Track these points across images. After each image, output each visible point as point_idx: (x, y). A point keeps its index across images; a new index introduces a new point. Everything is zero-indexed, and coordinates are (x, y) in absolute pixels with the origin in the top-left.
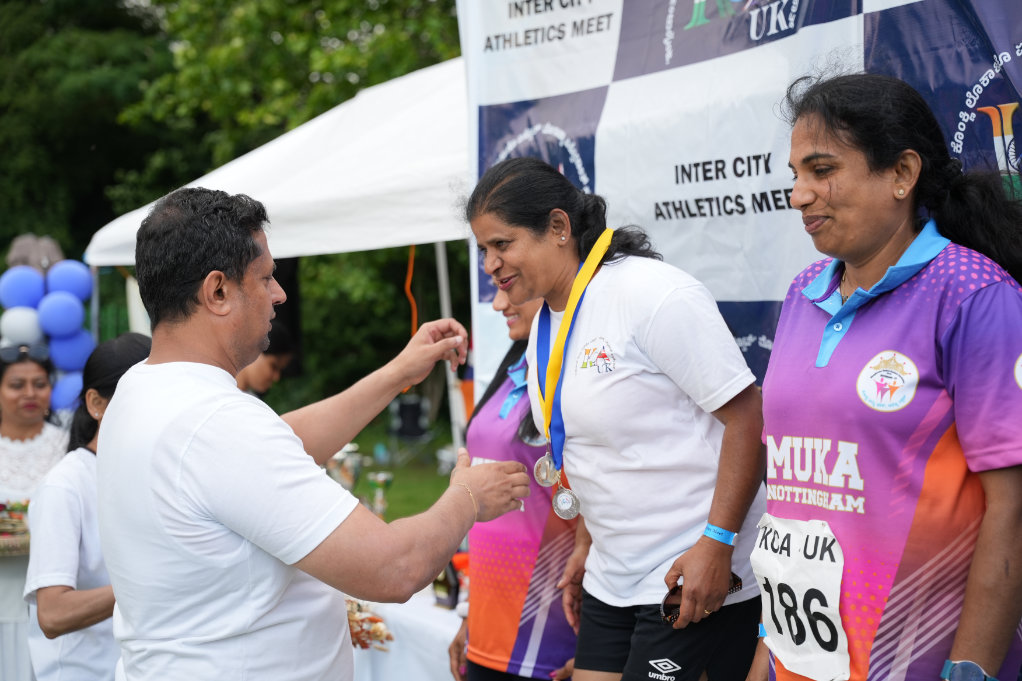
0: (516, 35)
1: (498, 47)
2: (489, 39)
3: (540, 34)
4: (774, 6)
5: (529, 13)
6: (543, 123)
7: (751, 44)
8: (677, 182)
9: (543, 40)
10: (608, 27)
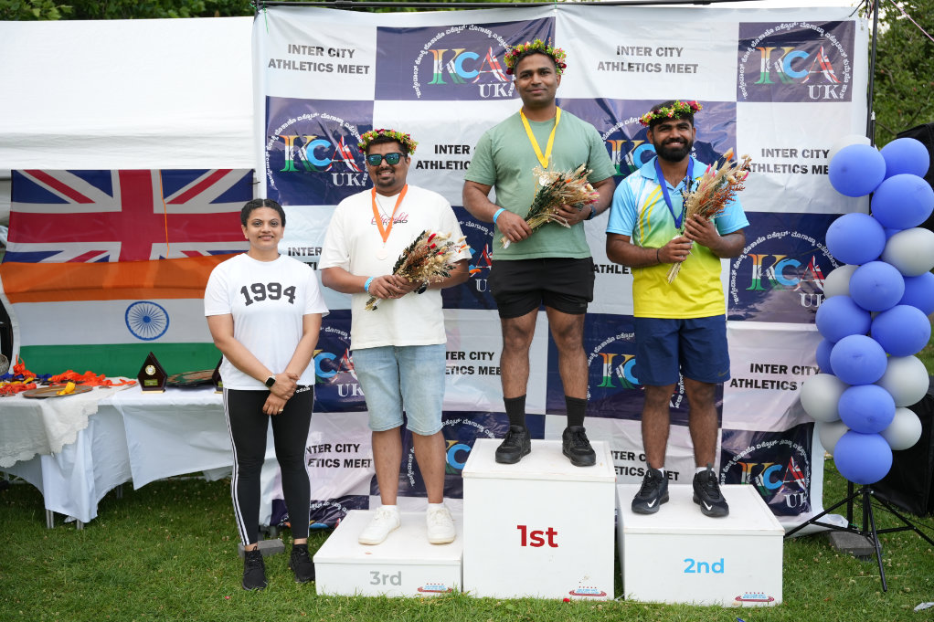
0: (294, 62)
1: (279, 67)
2: (272, 60)
3: (312, 66)
4: (497, 86)
5: (304, 53)
6: (321, 113)
7: (480, 98)
8: (436, 152)
9: (315, 70)
10: (366, 72)
